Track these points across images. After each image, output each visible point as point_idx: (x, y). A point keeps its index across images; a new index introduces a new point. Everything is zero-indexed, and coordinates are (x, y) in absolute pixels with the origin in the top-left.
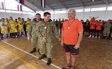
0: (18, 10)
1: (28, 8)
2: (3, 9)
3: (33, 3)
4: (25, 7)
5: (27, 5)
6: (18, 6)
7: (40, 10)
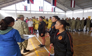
0: (52, 11)
1: (60, 9)
2: (42, 11)
3: (64, 5)
4: (57, 9)
5: (59, 7)
6: (52, 8)
7: (70, 10)
